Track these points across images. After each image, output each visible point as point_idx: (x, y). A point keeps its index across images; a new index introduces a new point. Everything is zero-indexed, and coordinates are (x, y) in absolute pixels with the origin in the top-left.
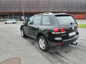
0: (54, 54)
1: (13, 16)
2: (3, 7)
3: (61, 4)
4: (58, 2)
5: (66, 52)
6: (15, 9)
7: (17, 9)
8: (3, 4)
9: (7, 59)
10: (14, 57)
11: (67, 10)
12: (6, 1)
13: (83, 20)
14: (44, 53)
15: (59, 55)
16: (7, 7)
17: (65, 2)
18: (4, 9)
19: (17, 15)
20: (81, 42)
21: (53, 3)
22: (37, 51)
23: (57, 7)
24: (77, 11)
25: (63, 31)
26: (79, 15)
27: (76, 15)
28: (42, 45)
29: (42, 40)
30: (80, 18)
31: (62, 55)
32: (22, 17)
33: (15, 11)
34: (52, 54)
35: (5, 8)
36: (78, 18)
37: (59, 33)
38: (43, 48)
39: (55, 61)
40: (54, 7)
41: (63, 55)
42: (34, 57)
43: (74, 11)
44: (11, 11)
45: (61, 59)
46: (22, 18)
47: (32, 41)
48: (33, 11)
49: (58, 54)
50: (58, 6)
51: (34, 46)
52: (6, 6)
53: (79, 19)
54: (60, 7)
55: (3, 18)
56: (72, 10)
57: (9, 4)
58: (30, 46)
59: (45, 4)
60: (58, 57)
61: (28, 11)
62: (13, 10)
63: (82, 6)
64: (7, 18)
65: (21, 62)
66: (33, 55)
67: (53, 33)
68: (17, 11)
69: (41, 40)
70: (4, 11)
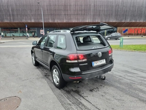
0: (72, 93)
1: (27, 30)
2: (10, 15)
3: (105, 9)
4: (101, 6)
5: (91, 91)
6: (29, 18)
7: (32, 18)
8: (10, 9)
9: (2, 98)
10: (13, 96)
11: (117, 19)
12: (16, 5)
13: (144, 37)
14: (58, 91)
15: (78, 94)
16: (17, 15)
17: (112, 6)
18: (12, 18)
19: (33, 28)
20: (122, 75)
21: (92, 8)
22: (49, 87)
23: (99, 15)
24: (133, 21)
25: (83, 59)
26: (137, 28)
27: (133, 28)
28: (56, 78)
29: (56, 71)
30: (139, 32)
31: (83, 95)
32: (41, 31)
33: (29, 21)
34: (68, 92)
35: (13, 15)
36: (136, 32)
37: (76, 61)
38: (57, 84)
39: (70, 102)
40: (94, 15)
41: (85, 95)
42: (42, 96)
43: (128, 21)
44: (24, 21)
45: (80, 100)
46: (41, 33)
47: (46, 72)
48: (59, 21)
49: (78, 92)
50: (101, 12)
51: (47, 79)
52: (15, 13)
53: (138, 35)
54: (104, 15)
55: (10, 33)
56: (125, 19)
57: (21, 9)
58: (40, 79)
59: (79, 9)
60: (76, 97)
61: (50, 21)
62: (26, 19)
63: (143, 13)
64: (16, 32)
65: (20, 102)
66: (41, 93)
67: (67, 61)
68: (33, 21)
69: (54, 71)
70: (12, 21)
